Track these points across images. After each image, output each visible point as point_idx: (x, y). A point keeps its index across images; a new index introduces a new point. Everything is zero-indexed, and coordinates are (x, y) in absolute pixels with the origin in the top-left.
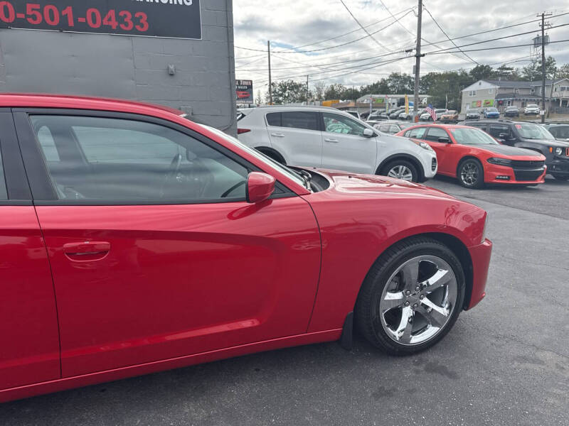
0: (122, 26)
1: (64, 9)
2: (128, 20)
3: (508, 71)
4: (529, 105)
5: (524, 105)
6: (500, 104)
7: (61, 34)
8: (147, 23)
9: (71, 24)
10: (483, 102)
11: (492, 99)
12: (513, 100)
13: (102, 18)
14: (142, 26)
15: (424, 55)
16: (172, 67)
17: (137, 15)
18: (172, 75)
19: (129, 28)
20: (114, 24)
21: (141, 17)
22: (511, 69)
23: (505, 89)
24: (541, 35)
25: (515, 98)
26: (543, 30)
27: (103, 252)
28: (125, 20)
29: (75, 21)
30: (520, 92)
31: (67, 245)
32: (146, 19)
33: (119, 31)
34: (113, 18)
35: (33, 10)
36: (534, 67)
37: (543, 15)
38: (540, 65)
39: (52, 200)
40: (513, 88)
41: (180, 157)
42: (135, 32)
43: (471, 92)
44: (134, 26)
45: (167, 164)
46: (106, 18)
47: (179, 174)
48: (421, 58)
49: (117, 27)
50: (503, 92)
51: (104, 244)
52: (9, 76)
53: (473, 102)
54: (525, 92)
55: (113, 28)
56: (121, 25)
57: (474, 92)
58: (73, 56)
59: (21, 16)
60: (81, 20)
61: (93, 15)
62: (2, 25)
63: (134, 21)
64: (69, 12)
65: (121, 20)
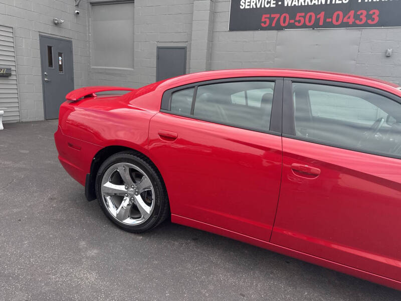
1: (319, 14)
2: (363, 16)
7: (314, 31)
8: (378, 18)
9: (321, 24)
13: (344, 17)
14: (373, 20)
16: (390, 51)
17: (371, 12)
18: (388, 56)
19: (362, 23)
20: (351, 21)
21: (374, 13)
27: (315, 175)
28: (361, 17)
29: (325, 21)
31: (295, 164)
32: (378, 14)
33: (354, 25)
34: (352, 16)
35: (300, 17)
39: (292, 135)
41: (383, 120)
42: (366, 25)
44: (367, 21)
45: (370, 123)
46: (347, 17)
47: (378, 133)
49: (353, 23)
51: (317, 170)
52: (276, 59)
55: (350, 24)
56: (356, 21)
58: (317, 45)
59: (292, 21)
60: (329, 20)
61: (338, 16)
62: (279, 28)
63: (369, 17)
64: (322, 15)
65: (357, 17)
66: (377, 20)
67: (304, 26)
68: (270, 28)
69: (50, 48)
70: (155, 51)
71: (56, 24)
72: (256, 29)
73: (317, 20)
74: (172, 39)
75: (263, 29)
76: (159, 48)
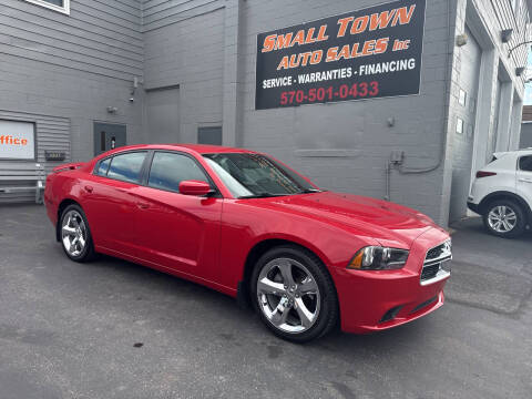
1: (328, 89)
8: (378, 89)
9: (330, 98)
13: (349, 91)
14: (374, 92)
16: (390, 120)
17: (372, 84)
18: (390, 125)
19: (365, 95)
20: (355, 93)
21: (374, 86)
28: (363, 89)
29: (333, 95)
32: (377, 86)
34: (355, 89)
35: (312, 93)
42: (368, 96)
44: (368, 93)
46: (351, 90)
49: (357, 95)
55: (354, 96)
56: (359, 93)
59: (306, 97)
60: (337, 94)
61: (344, 90)
62: (296, 105)
63: (370, 88)
64: (330, 90)
65: (360, 90)
66: (377, 91)
67: (317, 101)
68: (288, 105)
69: (103, 133)
70: (196, 131)
71: (111, 112)
72: (277, 107)
73: (327, 95)
74: (209, 120)
75: (284, 106)
76: (200, 129)
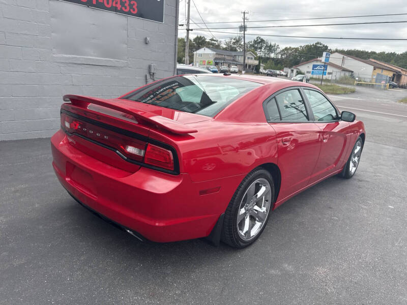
0: (123, 9)
2: (127, 5)
3: (215, 42)
4: (232, 67)
5: (229, 66)
6: (216, 64)
7: (88, 8)
10: (207, 62)
11: (212, 60)
12: (223, 62)
14: (134, 10)
15: (192, 30)
16: (148, 39)
17: (132, 2)
18: (146, 43)
19: (127, 10)
20: (119, 7)
21: (134, 4)
22: (217, 41)
23: (219, 54)
24: (243, 25)
25: (224, 61)
26: (244, 22)
28: (125, 5)
29: (97, 1)
30: (226, 57)
33: (121, 11)
34: (119, 2)
36: (231, 42)
37: (244, 13)
38: (234, 41)
40: (222, 55)
42: (129, 13)
43: (199, 54)
48: (190, 31)
49: (121, 9)
50: (218, 56)
52: (52, 34)
53: (201, 61)
54: (229, 58)
57: (201, 54)
58: (94, 24)
60: (100, 1)
63: (131, 6)
65: (122, 4)
67: (80, 2)
